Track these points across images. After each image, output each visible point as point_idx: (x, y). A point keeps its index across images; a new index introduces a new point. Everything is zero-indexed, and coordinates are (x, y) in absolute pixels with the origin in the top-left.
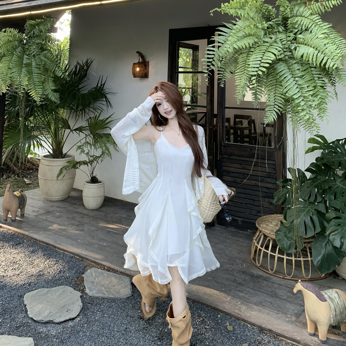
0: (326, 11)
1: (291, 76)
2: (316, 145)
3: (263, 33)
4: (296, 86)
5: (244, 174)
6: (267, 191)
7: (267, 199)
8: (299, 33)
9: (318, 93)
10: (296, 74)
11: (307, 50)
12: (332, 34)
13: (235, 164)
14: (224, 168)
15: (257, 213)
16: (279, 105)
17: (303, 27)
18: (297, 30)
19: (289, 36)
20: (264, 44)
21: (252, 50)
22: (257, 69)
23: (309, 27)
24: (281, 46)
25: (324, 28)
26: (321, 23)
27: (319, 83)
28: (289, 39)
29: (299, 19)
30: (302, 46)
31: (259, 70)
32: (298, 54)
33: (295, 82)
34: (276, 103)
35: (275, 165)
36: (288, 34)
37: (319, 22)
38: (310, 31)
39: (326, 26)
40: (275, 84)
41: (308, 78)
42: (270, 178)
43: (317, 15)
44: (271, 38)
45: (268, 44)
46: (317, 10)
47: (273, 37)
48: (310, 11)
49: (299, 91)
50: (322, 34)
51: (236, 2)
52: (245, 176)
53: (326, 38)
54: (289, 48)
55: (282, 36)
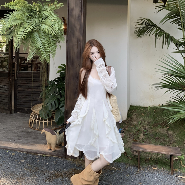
0: (57, 9)
1: (39, 39)
3: (26, 18)
4: (41, 43)
8: (44, 19)
9: (51, 46)
10: (41, 38)
11: (45, 27)
12: (58, 20)
13: (24, 82)
14: (18, 84)
16: (34, 52)
17: (46, 16)
18: (43, 17)
19: (39, 20)
20: (27, 23)
21: (21, 26)
22: (21, 35)
23: (48, 16)
24: (35, 25)
25: (54, 17)
27: (52, 41)
28: (39, 21)
29: (44, 12)
30: (44, 25)
31: (23, 36)
32: (42, 28)
33: (41, 41)
34: (33, 51)
37: (53, 14)
38: (48, 18)
39: (56, 16)
40: (33, 42)
41: (47, 39)
43: (52, 11)
44: (31, 21)
45: (28, 24)
46: (53, 8)
47: (32, 20)
48: (50, 9)
49: (42, 45)
50: (54, 20)
51: (13, 3)
52: (29, 87)
53: (55, 22)
54: (39, 25)
55: (36, 20)
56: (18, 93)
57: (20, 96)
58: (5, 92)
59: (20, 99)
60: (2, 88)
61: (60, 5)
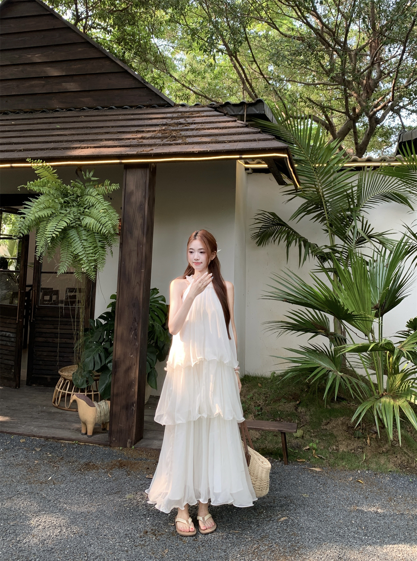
0: (108, 193)
1: (78, 239)
3: (59, 206)
4: (82, 246)
5: (55, 333)
8: (87, 207)
9: (97, 251)
10: (82, 238)
11: (90, 220)
12: (110, 210)
13: (47, 325)
14: (37, 330)
16: (69, 261)
17: (91, 204)
18: (86, 206)
19: (80, 210)
20: (60, 215)
21: (50, 219)
22: (52, 233)
24: (73, 217)
25: (104, 205)
26: (103, 201)
27: (99, 244)
28: (79, 211)
29: (88, 197)
30: (87, 217)
31: (54, 233)
32: (84, 223)
33: (81, 244)
34: (67, 260)
36: (80, 208)
37: (102, 200)
38: (95, 207)
39: (107, 203)
40: (68, 245)
41: (91, 240)
43: (101, 196)
44: (66, 211)
45: (63, 215)
46: (102, 192)
47: (68, 209)
48: (97, 192)
49: (83, 250)
50: (103, 209)
51: (40, 182)
52: (57, 335)
53: (105, 212)
54: (79, 219)
55: (74, 209)
56: (36, 346)
57: (40, 353)
58: (9, 345)
59: (38, 359)
60: (5, 336)
61: (113, 187)
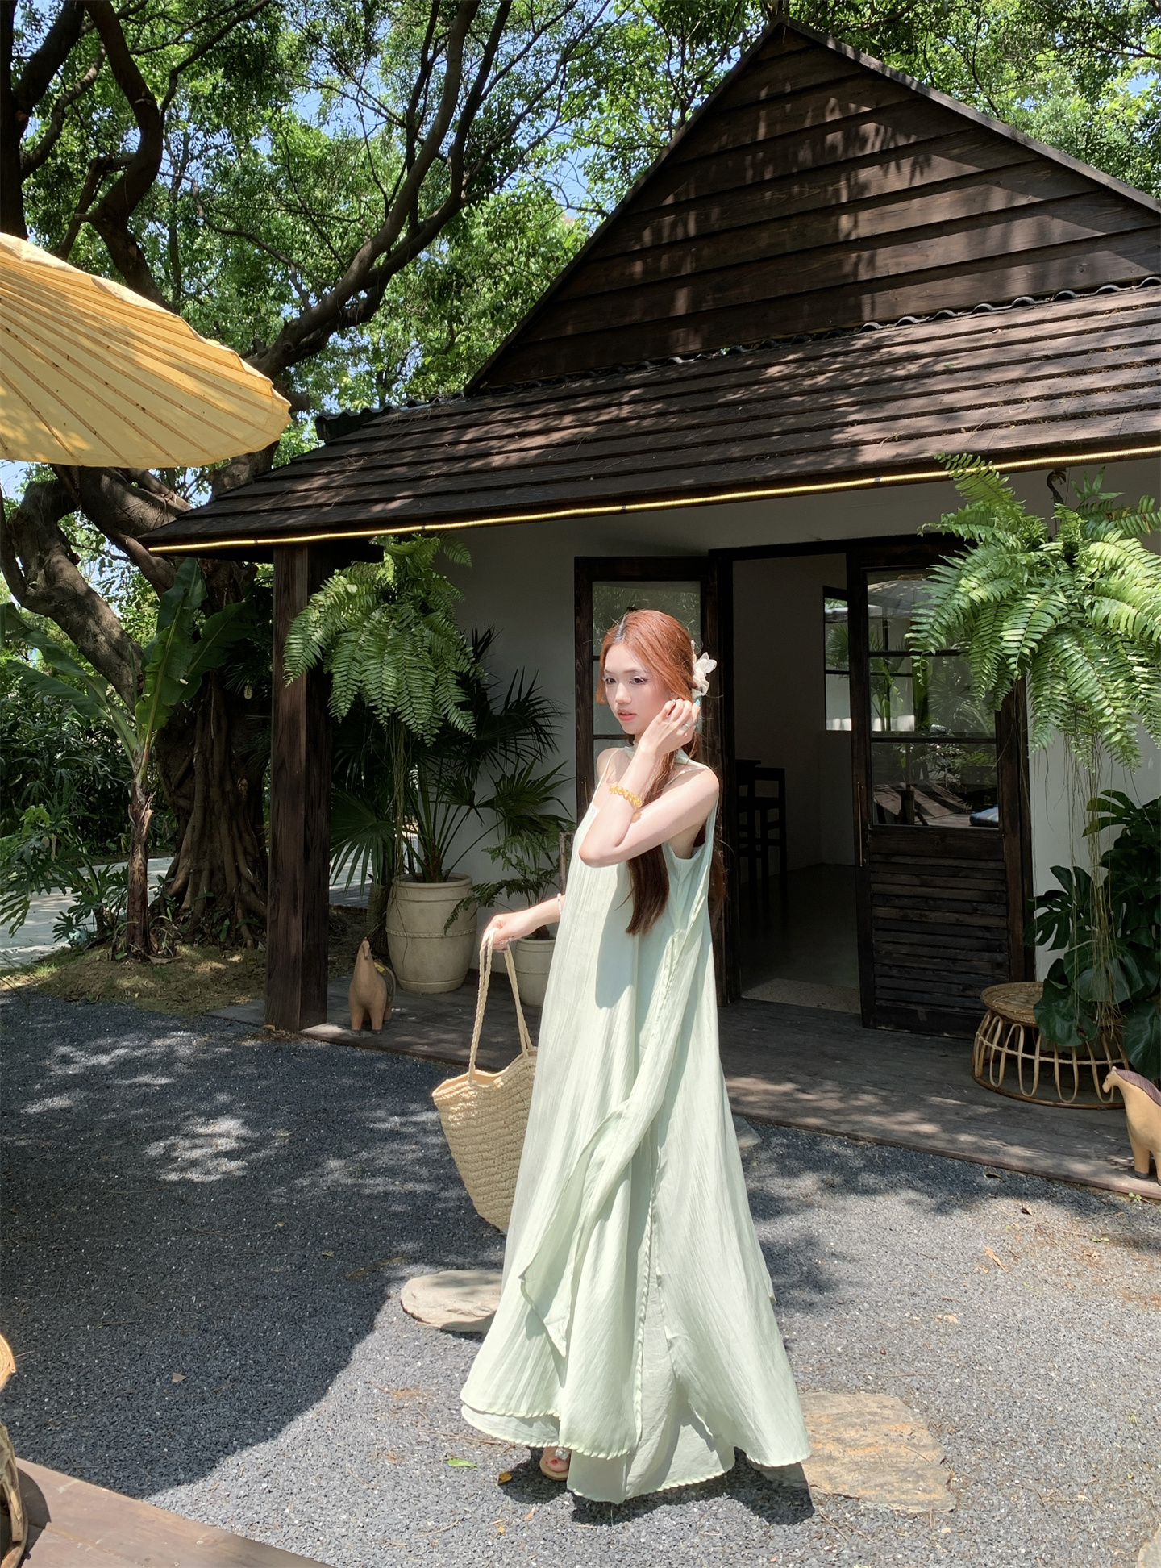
2: (1107, 814)
5: (928, 898)
6: (988, 935)
7: (986, 955)
8: (1099, 574)
13: (903, 877)
14: (876, 887)
15: (964, 990)
18: (1095, 569)
23: (1119, 563)
25: (1150, 565)
26: (1144, 554)
28: (1079, 586)
30: (1108, 600)
32: (1098, 616)
35: (1005, 872)
36: (1078, 577)
37: (1140, 552)
38: (1120, 571)
39: (1154, 560)
42: (994, 903)
46: (1132, 529)
48: (1120, 532)
50: (1146, 577)
52: (931, 902)
53: (1152, 585)
55: (1064, 580)
56: (877, 930)
57: (889, 947)
59: (887, 962)
